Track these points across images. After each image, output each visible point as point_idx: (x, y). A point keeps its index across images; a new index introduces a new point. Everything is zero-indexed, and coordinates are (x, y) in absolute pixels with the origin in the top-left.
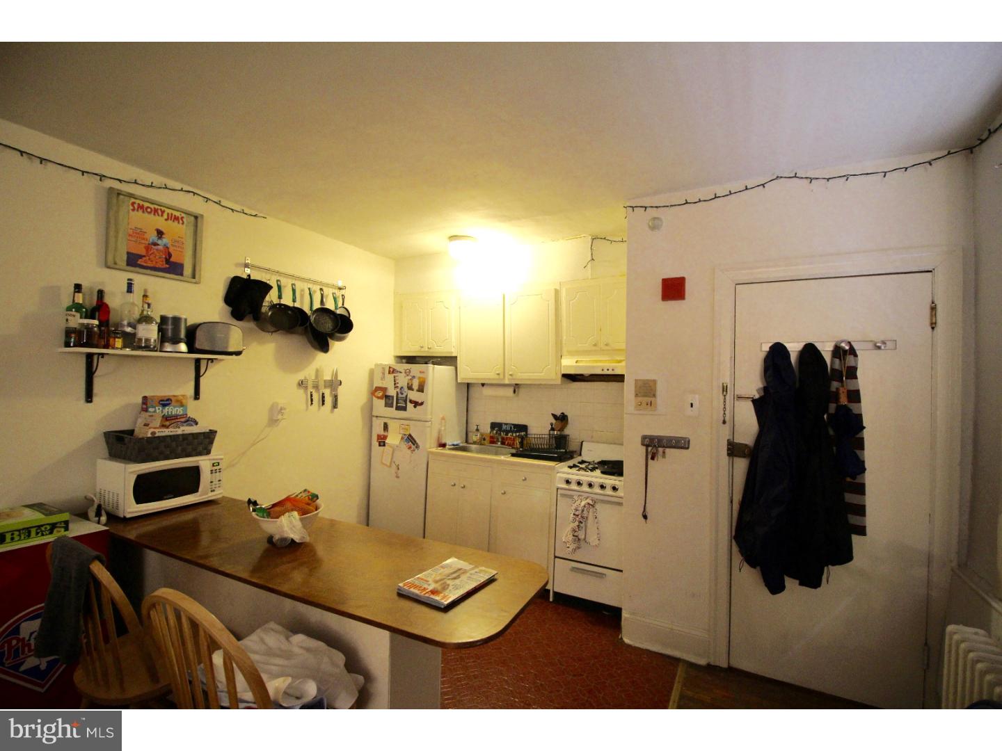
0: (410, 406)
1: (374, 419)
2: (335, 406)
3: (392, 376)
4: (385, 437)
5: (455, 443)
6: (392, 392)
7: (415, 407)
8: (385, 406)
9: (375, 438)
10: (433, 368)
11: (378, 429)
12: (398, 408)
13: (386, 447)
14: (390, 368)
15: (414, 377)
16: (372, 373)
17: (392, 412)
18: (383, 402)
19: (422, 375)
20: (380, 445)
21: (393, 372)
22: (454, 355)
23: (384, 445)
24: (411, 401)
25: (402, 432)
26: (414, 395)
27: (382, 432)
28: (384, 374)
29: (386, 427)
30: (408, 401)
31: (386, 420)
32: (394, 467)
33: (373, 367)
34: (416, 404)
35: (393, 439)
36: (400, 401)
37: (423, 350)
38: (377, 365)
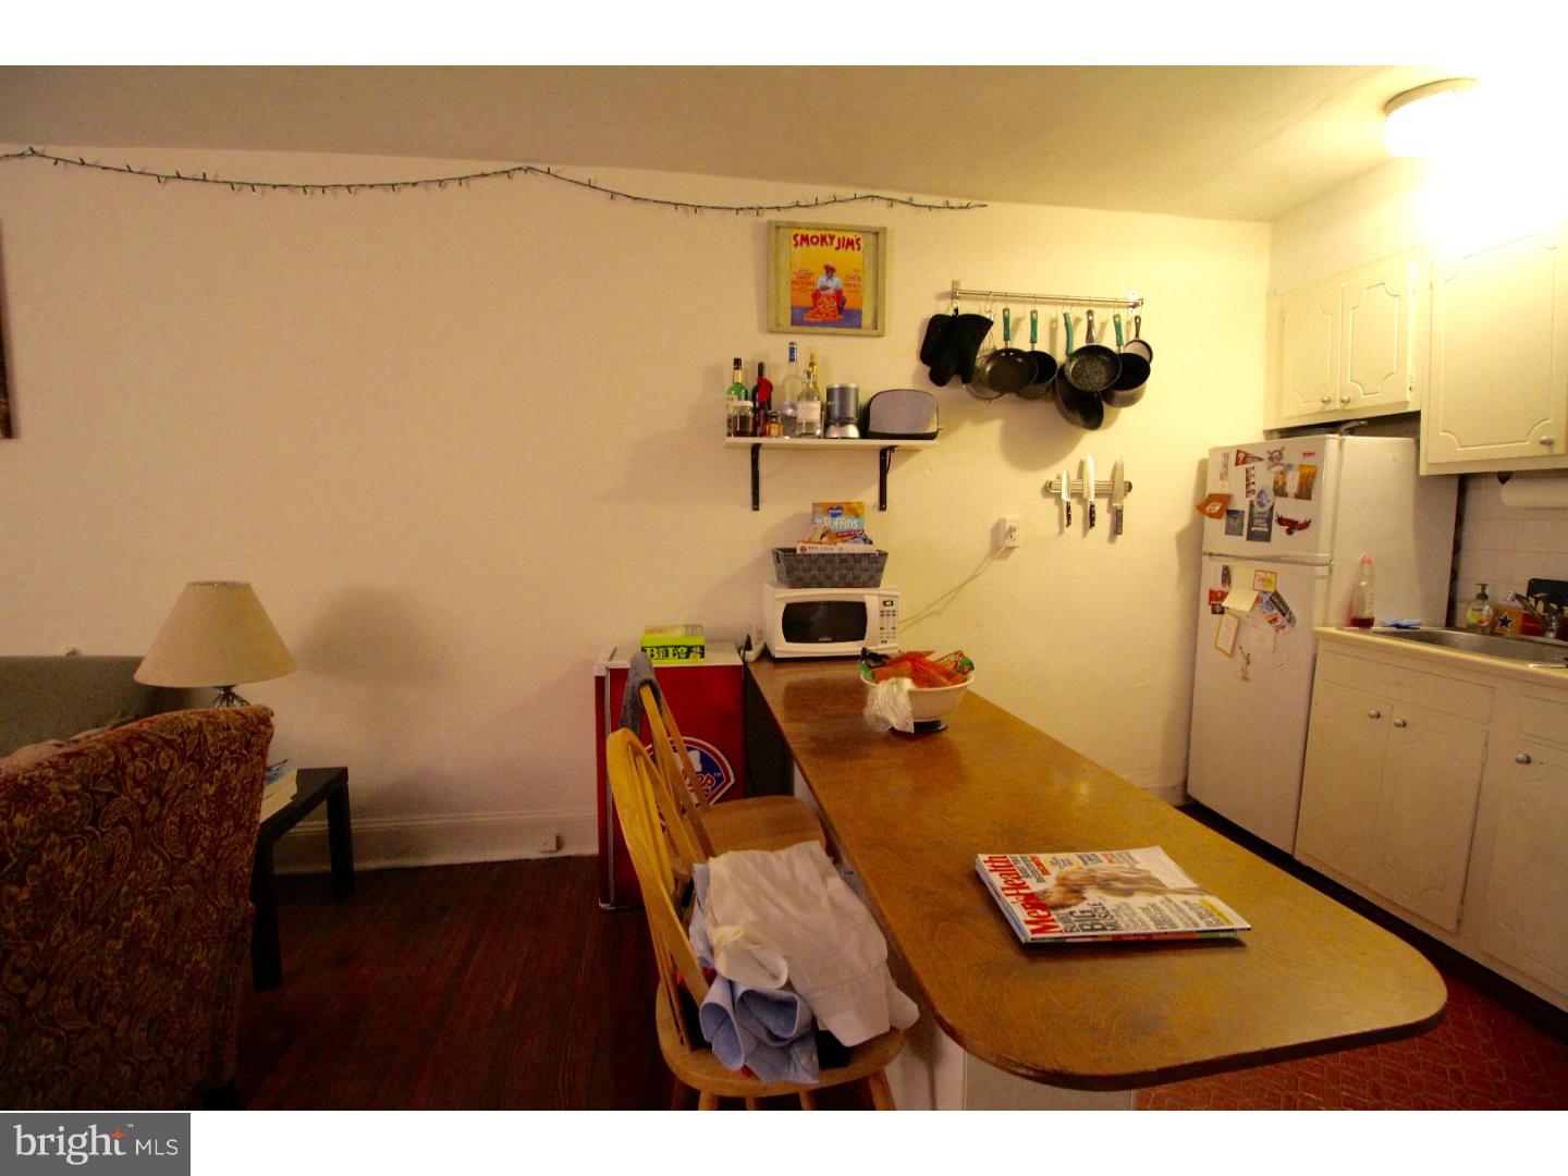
0: (1278, 531)
1: (1205, 559)
2: (1117, 528)
3: (1242, 468)
4: (1224, 595)
5: (1404, 622)
6: (1241, 503)
7: (1289, 532)
8: (1227, 533)
9: (1205, 597)
10: (1341, 444)
11: (1212, 580)
12: (1252, 536)
13: (1226, 616)
14: (1239, 452)
15: (1290, 467)
16: (1203, 467)
17: (1239, 544)
18: (1221, 524)
19: (1309, 461)
20: (1214, 612)
21: (1244, 462)
22: (1410, 409)
23: (1222, 612)
24: (1281, 521)
25: (1259, 586)
26: (1288, 508)
27: (1218, 586)
28: (1226, 466)
29: (1226, 576)
30: (1275, 518)
31: (1227, 562)
32: (1239, 658)
33: (1206, 455)
34: (1292, 526)
35: (1239, 600)
36: (1256, 521)
37: (1329, 407)
38: (1214, 451)
